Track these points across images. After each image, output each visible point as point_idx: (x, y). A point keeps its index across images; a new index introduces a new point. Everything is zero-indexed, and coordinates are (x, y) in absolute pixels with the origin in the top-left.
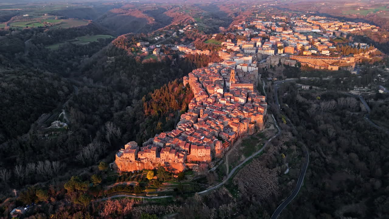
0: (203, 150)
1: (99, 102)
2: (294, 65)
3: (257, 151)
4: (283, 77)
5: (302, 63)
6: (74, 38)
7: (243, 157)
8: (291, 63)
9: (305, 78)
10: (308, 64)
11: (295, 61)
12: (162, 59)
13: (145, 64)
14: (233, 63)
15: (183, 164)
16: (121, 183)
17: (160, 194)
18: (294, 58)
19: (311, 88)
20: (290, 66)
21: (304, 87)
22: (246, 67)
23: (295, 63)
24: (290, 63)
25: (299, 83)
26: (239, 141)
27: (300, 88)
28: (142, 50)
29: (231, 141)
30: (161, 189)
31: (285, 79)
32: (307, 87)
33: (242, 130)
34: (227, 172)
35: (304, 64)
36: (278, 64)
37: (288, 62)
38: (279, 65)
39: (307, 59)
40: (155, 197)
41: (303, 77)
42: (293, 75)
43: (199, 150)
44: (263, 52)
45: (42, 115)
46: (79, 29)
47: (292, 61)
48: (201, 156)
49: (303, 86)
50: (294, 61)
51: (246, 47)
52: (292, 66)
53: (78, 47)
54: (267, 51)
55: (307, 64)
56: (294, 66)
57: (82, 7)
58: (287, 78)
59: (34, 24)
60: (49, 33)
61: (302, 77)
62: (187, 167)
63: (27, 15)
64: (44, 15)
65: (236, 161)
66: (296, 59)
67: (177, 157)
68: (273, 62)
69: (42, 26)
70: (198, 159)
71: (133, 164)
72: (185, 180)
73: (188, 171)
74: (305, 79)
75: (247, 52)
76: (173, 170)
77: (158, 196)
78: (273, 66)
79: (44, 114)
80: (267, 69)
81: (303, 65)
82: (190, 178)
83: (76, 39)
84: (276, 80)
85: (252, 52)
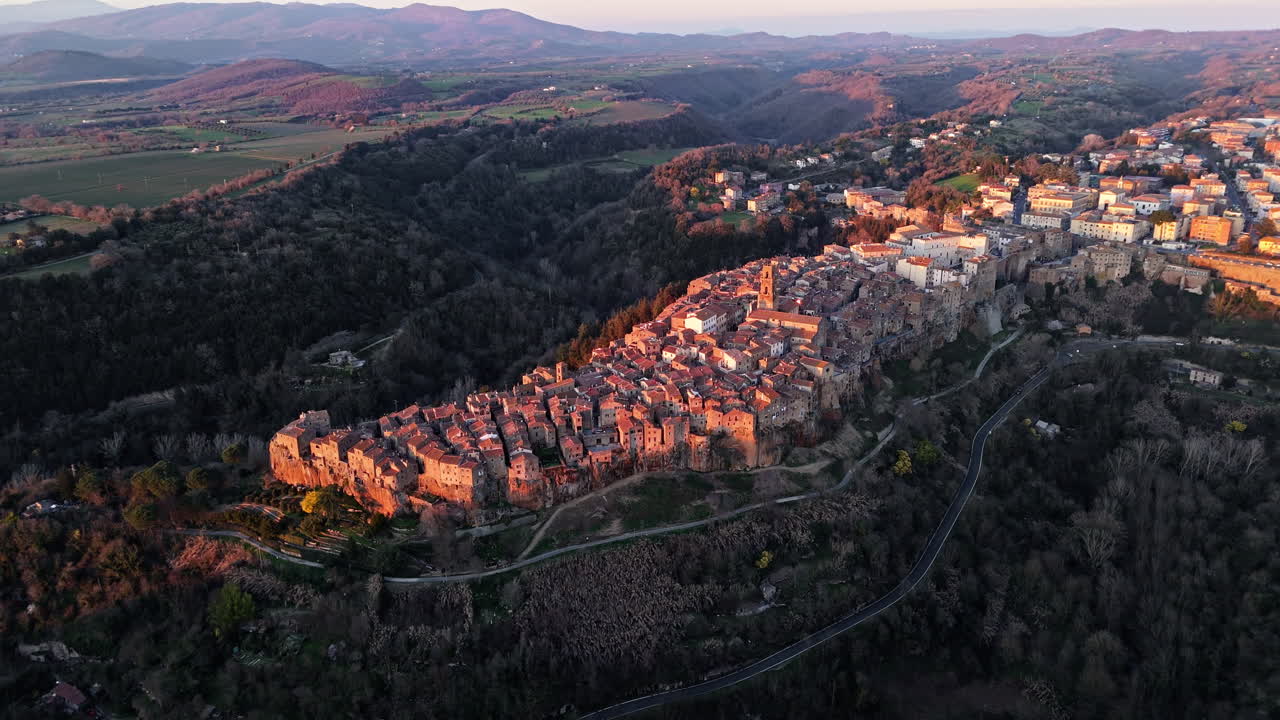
0: (452, 466)
1: (507, 326)
2: (1200, 288)
3: (682, 522)
4: (1129, 327)
5: (1228, 284)
6: (612, 154)
7: (616, 526)
8: (1186, 281)
9: (1226, 342)
10: (1253, 288)
11: (1205, 273)
12: (754, 226)
13: (695, 235)
14: (889, 253)
15: (395, 493)
16: (254, 505)
17: (307, 555)
18: (1207, 262)
19: (1228, 383)
20: (1181, 288)
21: (1197, 375)
22: (922, 267)
23: (1204, 281)
24: (1182, 282)
25: (1187, 361)
26: (636, 478)
27: (1180, 375)
28: (724, 194)
29: (590, 470)
30: (318, 544)
31: (1134, 335)
32: (1214, 379)
33: (649, 445)
34: (525, 553)
35: (1237, 288)
36: (1121, 276)
37: (1178, 275)
38: (1126, 281)
39: (1261, 268)
40: (295, 558)
41: (1216, 336)
42: (1174, 325)
43: (443, 466)
44: (1088, 227)
45: (337, 334)
46: (635, 129)
47: (1194, 270)
48: (449, 483)
49: (1193, 373)
50: (1198, 272)
51: (1044, 206)
52: (1191, 290)
53: (600, 177)
54: (1107, 226)
55: (1249, 289)
56: (1197, 290)
57: (734, 66)
58: (1146, 332)
59: (537, 112)
60: (548, 137)
61: (1211, 339)
62: (410, 505)
63: (552, 88)
64: (593, 89)
65: (579, 530)
66: (1213, 267)
67: (379, 471)
68: (1103, 269)
69: (545, 118)
70: (442, 491)
71: (296, 466)
72: (386, 540)
73: (410, 517)
74: (1227, 346)
75: (1031, 223)
76: (373, 503)
77: (303, 558)
78: (1101, 283)
79: (344, 333)
80: (1064, 291)
81: (1233, 292)
82: (401, 534)
83: (616, 156)
84: (1084, 335)
85: (1049, 225)
